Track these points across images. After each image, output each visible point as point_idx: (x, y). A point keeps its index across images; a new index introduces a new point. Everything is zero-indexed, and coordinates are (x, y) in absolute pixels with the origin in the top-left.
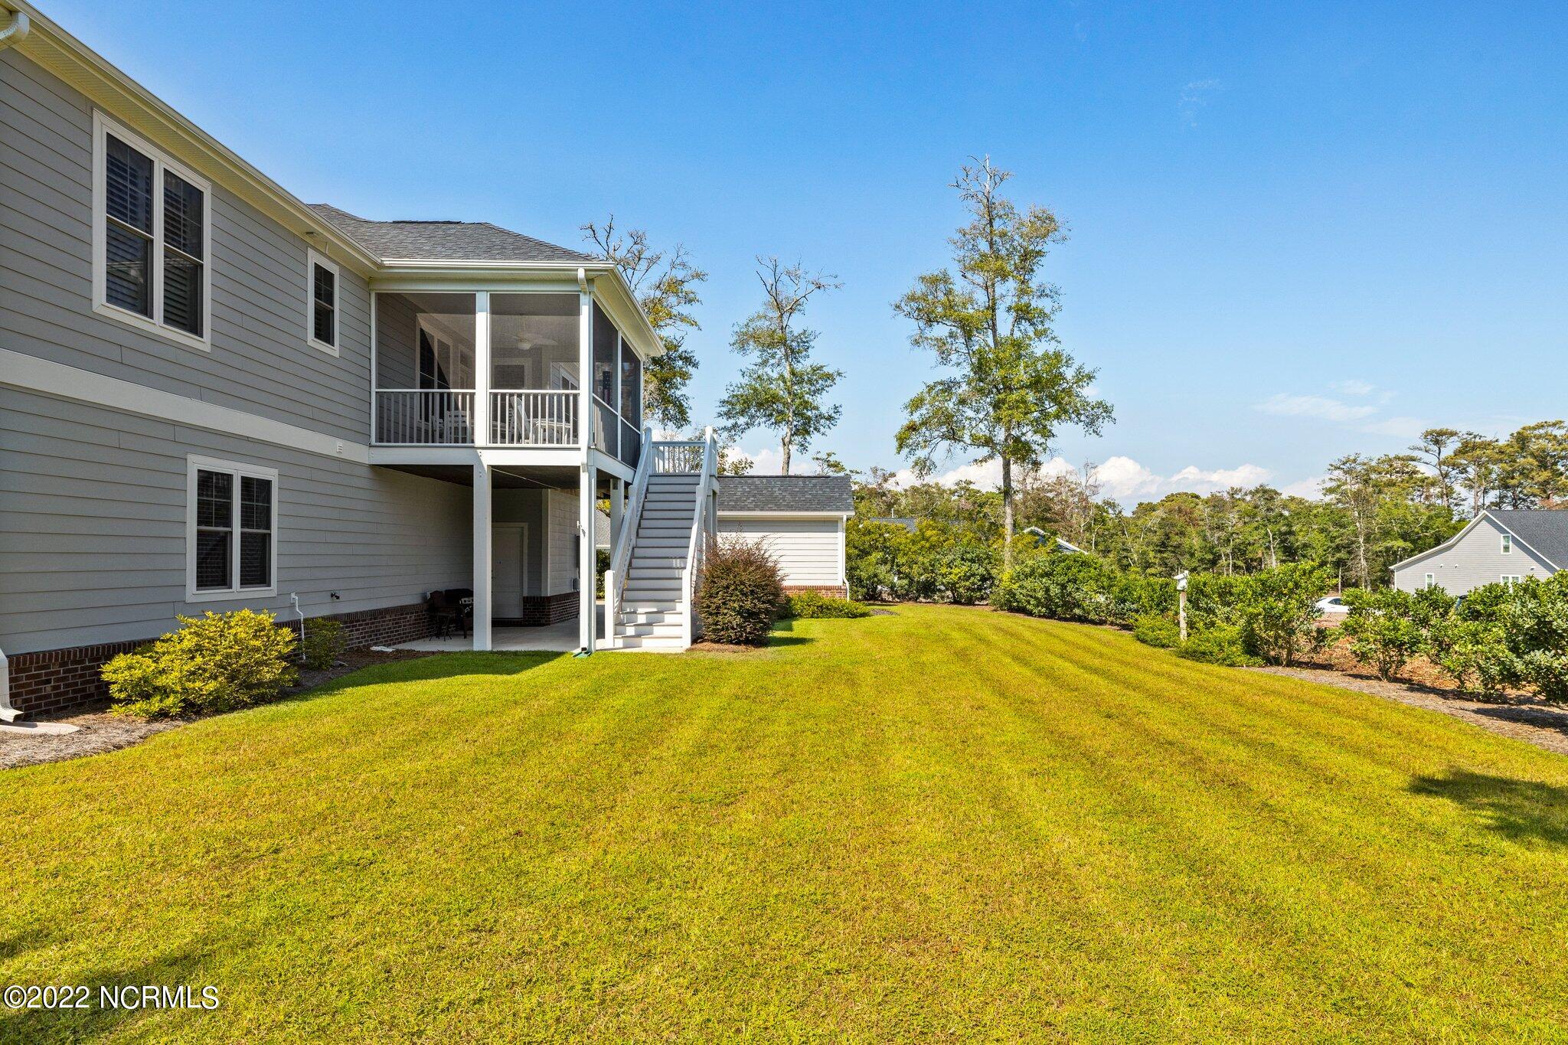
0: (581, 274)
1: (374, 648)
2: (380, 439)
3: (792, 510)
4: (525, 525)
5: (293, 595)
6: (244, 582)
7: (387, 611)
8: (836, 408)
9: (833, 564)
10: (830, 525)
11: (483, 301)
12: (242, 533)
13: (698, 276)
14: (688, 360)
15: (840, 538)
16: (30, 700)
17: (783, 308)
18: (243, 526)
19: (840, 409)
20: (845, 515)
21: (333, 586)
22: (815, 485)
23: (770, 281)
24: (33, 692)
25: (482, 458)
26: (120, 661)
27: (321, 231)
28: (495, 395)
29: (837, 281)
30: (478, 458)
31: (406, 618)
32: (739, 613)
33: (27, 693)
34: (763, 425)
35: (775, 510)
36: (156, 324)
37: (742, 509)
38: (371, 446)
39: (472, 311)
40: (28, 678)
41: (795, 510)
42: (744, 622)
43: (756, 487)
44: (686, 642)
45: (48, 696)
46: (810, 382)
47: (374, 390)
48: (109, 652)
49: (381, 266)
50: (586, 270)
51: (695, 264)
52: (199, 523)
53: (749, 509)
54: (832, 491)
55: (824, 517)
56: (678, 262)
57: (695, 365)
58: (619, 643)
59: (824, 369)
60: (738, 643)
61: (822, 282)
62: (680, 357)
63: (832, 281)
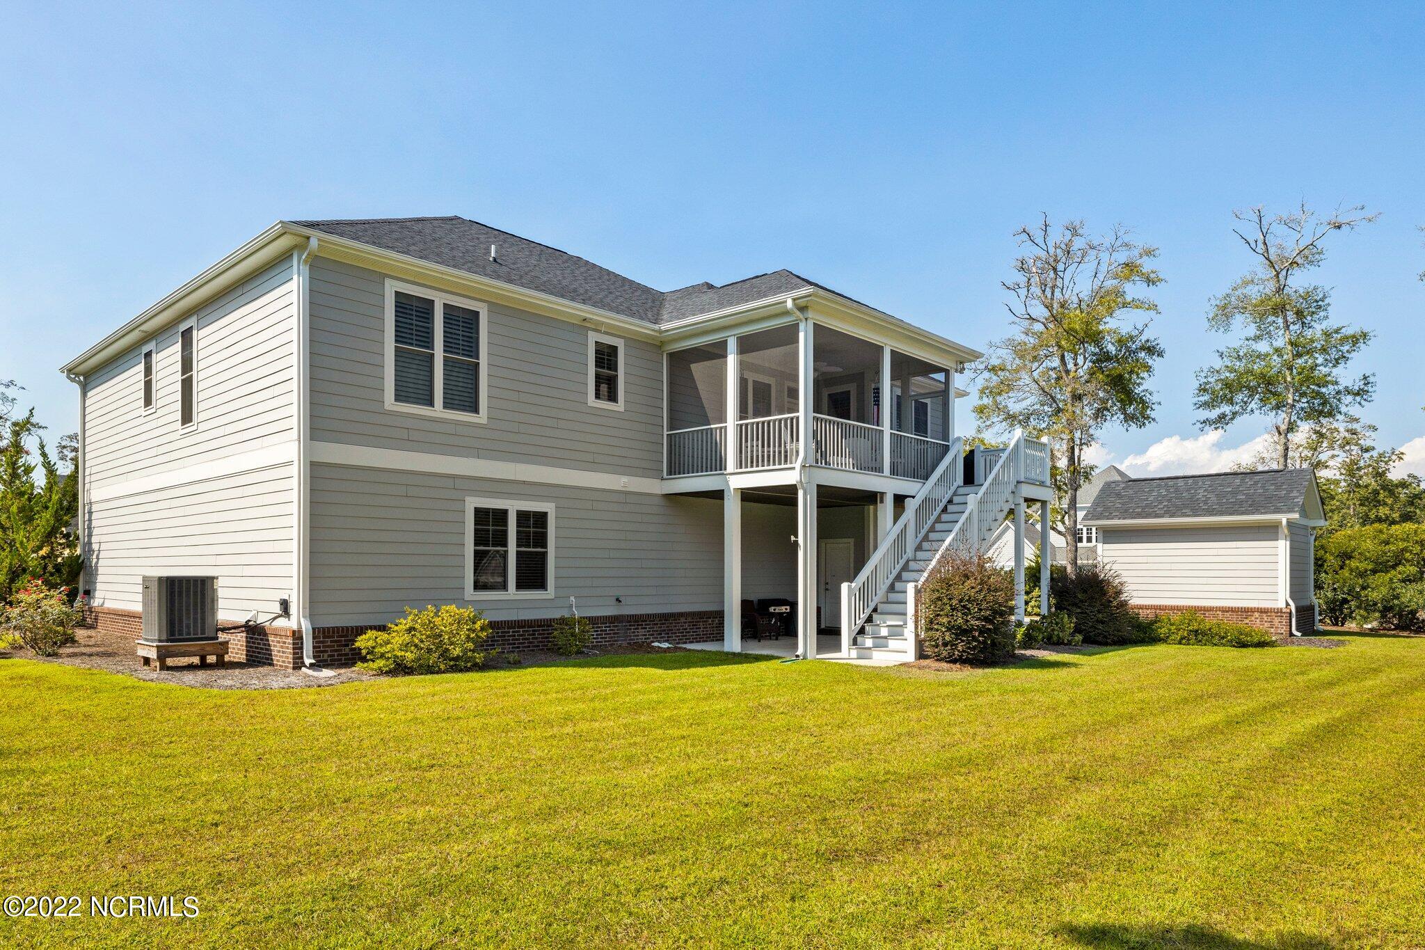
0: (790, 304)
1: (656, 644)
2: (670, 473)
3: (1211, 515)
4: (852, 541)
5: (572, 598)
6: (520, 586)
7: (681, 615)
8: (1365, 378)
9: (1271, 581)
10: (1268, 532)
11: (732, 345)
12: (517, 551)
13: (1149, 253)
14: (1151, 350)
15: (1281, 549)
16: (334, 656)
17: (1280, 267)
18: (518, 546)
19: (1371, 379)
20: (1283, 518)
21: (618, 593)
22: (1256, 483)
23: (1254, 234)
24: (336, 651)
25: (730, 483)
26: (371, 634)
27: (591, 316)
28: (741, 425)
29: (1368, 213)
30: (727, 482)
31: (707, 621)
32: (949, 629)
33: (331, 651)
34: (1257, 412)
35: (1189, 516)
36: (438, 409)
37: (1148, 516)
38: (662, 479)
39: (724, 356)
40: (331, 642)
41: (1215, 515)
42: (957, 639)
43: (1177, 490)
44: (910, 657)
45: (346, 655)
46: (1324, 350)
47: (666, 433)
48: (361, 630)
49: (661, 332)
50: (794, 300)
51: (1140, 241)
52: (476, 544)
53: (1157, 516)
54: (1278, 488)
55: (1258, 522)
56: (1119, 243)
57: (1160, 354)
58: (854, 653)
59: (1343, 330)
60: (954, 662)
61: (1341, 220)
62: (1142, 348)
63: (1358, 215)
